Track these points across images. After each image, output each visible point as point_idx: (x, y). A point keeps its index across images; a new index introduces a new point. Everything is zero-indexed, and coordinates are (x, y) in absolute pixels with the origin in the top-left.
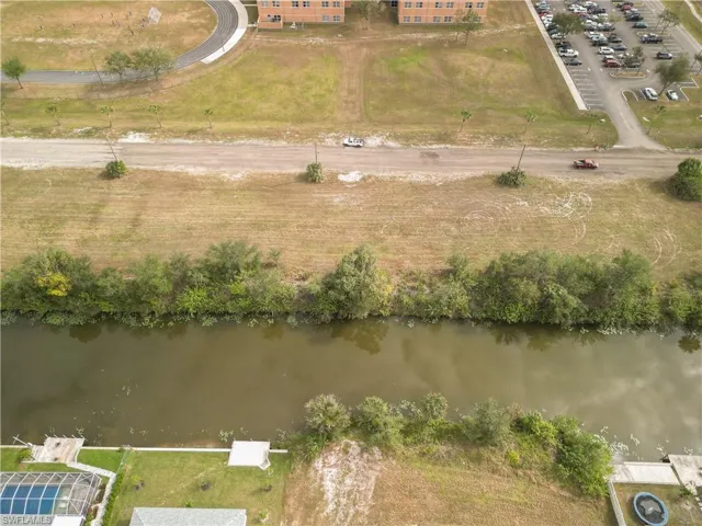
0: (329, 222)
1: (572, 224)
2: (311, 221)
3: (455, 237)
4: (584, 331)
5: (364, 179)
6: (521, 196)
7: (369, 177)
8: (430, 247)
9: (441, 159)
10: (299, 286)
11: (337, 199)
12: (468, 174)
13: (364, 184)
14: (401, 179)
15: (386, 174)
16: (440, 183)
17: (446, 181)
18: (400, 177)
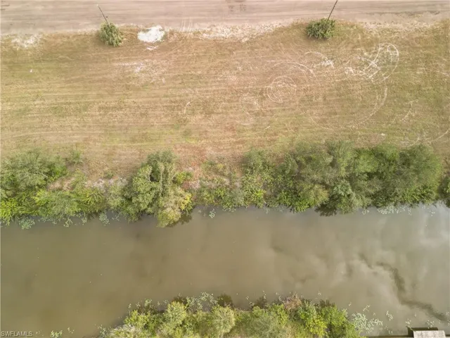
1: (375, 88)
2: (112, 101)
3: (257, 114)
5: (165, 37)
6: (327, 54)
7: (172, 33)
8: (232, 129)
11: (138, 68)
12: (276, 24)
14: (205, 35)
15: (189, 29)
16: (246, 39)
17: (252, 35)
18: (204, 32)
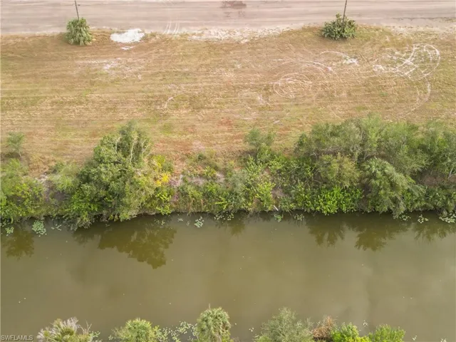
0: (94, 96)
1: (414, 84)
2: (70, 96)
3: (261, 109)
4: (422, 219)
5: (145, 39)
6: (349, 53)
7: (153, 35)
8: (228, 123)
9: (248, 10)
10: (49, 182)
11: (108, 65)
12: (283, 27)
13: (145, 45)
14: (194, 37)
15: (175, 32)
16: (246, 41)
17: (254, 37)
18: (194, 34)
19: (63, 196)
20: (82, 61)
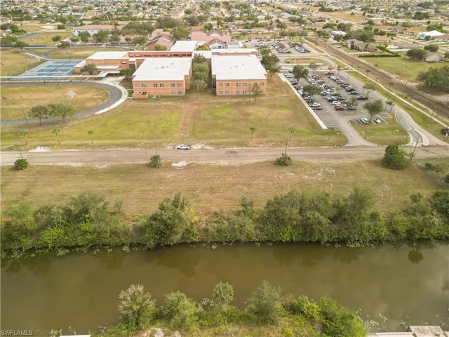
1: (324, 184)
2: (150, 188)
3: (246, 193)
4: (337, 246)
5: (188, 165)
6: (289, 171)
7: (192, 164)
8: (230, 199)
9: (239, 154)
10: (134, 225)
11: (169, 175)
13: (188, 167)
14: (213, 164)
16: (238, 166)
17: (242, 164)
19: (141, 230)
20: (157, 174)
